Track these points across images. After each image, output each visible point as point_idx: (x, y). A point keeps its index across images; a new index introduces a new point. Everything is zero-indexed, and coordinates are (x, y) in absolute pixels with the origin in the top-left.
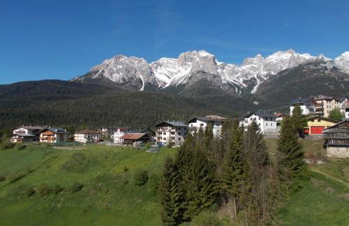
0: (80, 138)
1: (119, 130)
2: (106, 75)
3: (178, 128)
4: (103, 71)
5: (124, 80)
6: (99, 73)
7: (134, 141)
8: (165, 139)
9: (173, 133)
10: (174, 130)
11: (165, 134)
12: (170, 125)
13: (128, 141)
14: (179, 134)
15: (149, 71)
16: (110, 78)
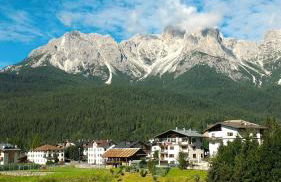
0: (37, 157)
1: (95, 145)
2: (54, 61)
3: (192, 140)
4: (50, 56)
5: (81, 68)
6: (43, 59)
7: (123, 159)
8: (172, 156)
9: (184, 147)
10: (186, 143)
11: (172, 148)
12: (180, 136)
13: (114, 161)
14: (194, 148)
15: (119, 54)
16: (60, 66)
